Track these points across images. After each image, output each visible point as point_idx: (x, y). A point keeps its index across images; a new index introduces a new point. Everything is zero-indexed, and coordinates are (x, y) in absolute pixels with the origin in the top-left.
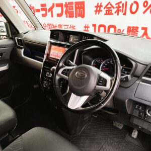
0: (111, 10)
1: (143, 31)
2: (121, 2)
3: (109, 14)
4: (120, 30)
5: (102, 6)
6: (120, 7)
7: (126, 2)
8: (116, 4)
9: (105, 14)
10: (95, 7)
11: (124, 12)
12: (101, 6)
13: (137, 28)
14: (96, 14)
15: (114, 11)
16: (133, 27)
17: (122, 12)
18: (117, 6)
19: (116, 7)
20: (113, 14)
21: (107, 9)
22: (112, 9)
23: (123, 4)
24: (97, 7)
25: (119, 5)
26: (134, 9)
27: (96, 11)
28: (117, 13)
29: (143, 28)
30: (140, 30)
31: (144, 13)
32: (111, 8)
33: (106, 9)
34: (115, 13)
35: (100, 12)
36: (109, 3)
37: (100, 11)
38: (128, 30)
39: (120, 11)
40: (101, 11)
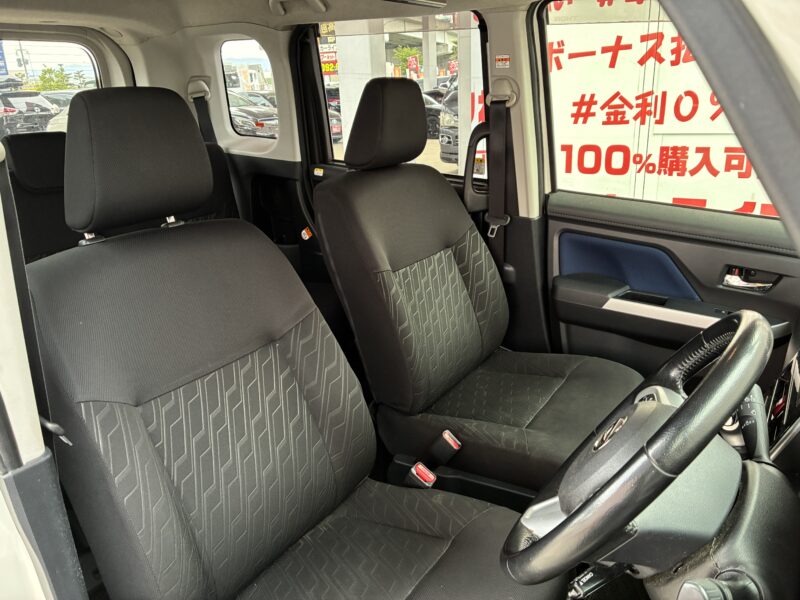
0: (624, 113)
1: (700, 156)
2: (650, 93)
3: (616, 122)
4: (641, 156)
5: (596, 103)
6: (650, 105)
7: (664, 94)
8: (637, 98)
9: (604, 123)
10: (575, 104)
11: (658, 117)
12: (592, 102)
13: (685, 149)
14: (576, 122)
15: (630, 114)
16: (675, 149)
17: (655, 116)
18: (640, 101)
19: (638, 106)
20: (627, 122)
21: (612, 110)
22: (626, 108)
23: (657, 97)
24: (579, 104)
25: (645, 101)
26: (685, 109)
27: (576, 116)
28: (639, 120)
29: (699, 150)
30: (691, 153)
31: (713, 117)
32: (622, 106)
33: (607, 110)
34: (635, 118)
35: (590, 119)
36: (617, 94)
37: (588, 114)
38: (662, 155)
39: (650, 113)
40: (594, 114)
